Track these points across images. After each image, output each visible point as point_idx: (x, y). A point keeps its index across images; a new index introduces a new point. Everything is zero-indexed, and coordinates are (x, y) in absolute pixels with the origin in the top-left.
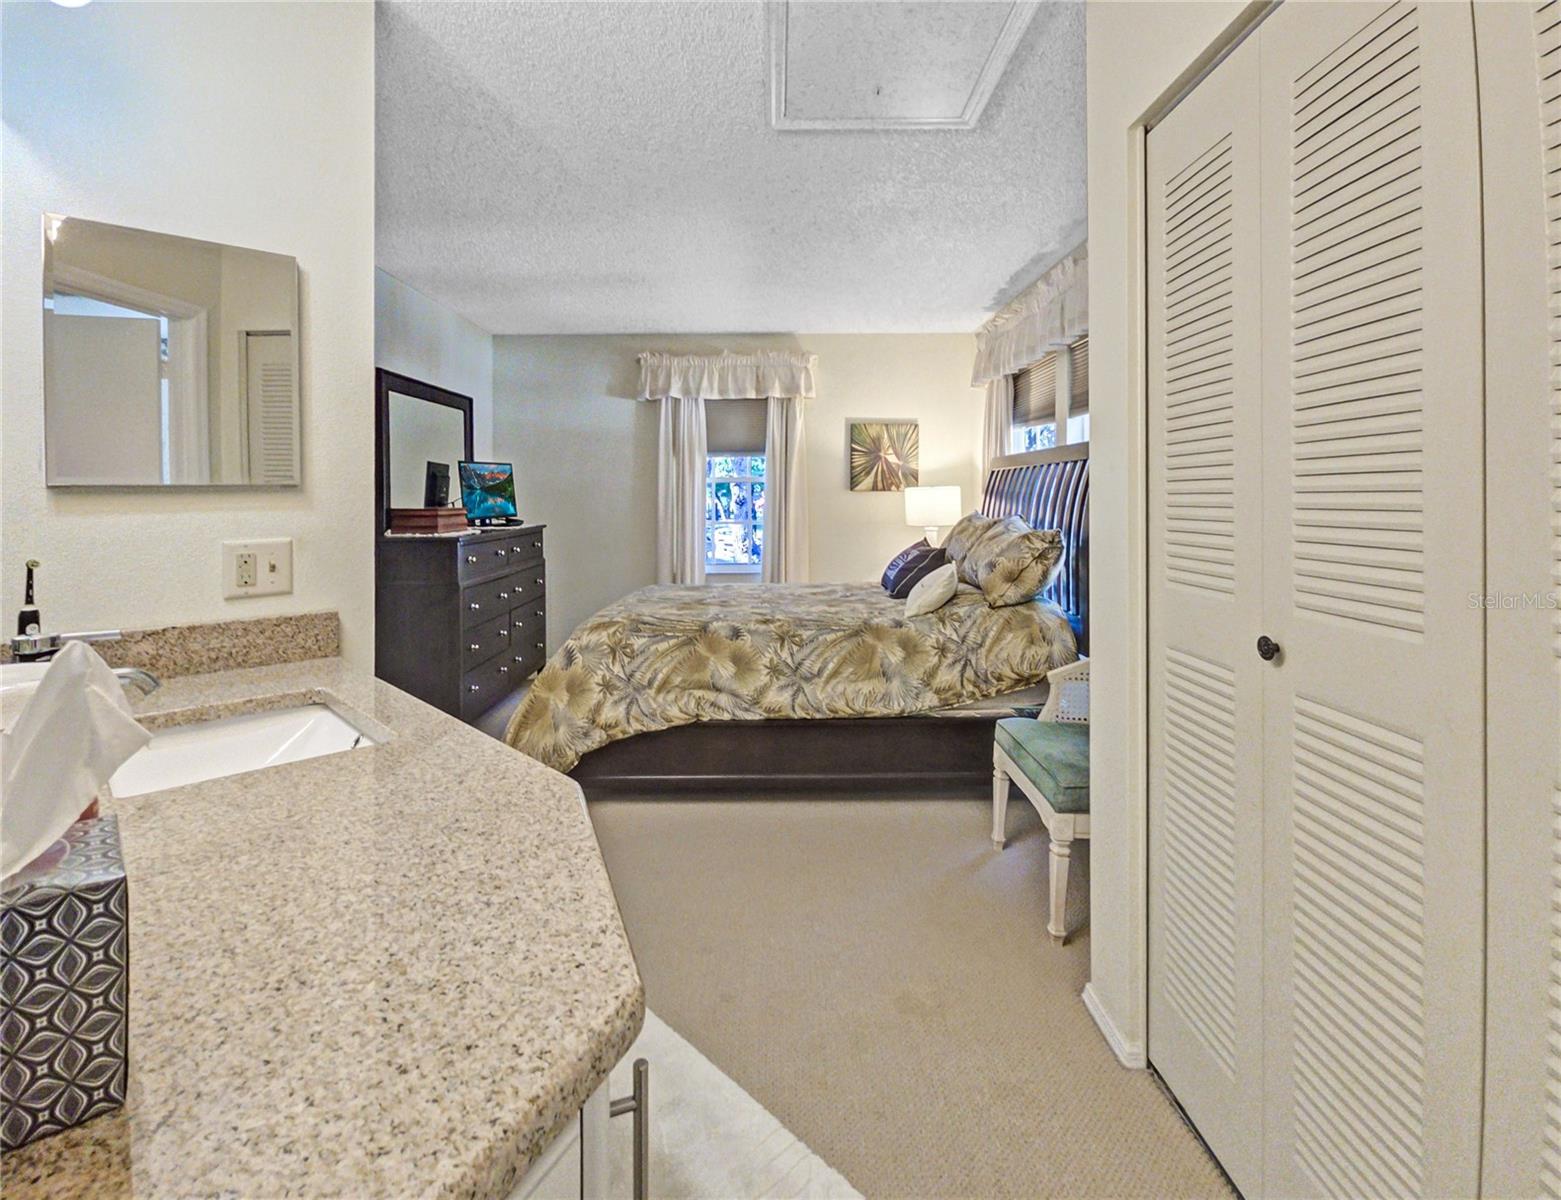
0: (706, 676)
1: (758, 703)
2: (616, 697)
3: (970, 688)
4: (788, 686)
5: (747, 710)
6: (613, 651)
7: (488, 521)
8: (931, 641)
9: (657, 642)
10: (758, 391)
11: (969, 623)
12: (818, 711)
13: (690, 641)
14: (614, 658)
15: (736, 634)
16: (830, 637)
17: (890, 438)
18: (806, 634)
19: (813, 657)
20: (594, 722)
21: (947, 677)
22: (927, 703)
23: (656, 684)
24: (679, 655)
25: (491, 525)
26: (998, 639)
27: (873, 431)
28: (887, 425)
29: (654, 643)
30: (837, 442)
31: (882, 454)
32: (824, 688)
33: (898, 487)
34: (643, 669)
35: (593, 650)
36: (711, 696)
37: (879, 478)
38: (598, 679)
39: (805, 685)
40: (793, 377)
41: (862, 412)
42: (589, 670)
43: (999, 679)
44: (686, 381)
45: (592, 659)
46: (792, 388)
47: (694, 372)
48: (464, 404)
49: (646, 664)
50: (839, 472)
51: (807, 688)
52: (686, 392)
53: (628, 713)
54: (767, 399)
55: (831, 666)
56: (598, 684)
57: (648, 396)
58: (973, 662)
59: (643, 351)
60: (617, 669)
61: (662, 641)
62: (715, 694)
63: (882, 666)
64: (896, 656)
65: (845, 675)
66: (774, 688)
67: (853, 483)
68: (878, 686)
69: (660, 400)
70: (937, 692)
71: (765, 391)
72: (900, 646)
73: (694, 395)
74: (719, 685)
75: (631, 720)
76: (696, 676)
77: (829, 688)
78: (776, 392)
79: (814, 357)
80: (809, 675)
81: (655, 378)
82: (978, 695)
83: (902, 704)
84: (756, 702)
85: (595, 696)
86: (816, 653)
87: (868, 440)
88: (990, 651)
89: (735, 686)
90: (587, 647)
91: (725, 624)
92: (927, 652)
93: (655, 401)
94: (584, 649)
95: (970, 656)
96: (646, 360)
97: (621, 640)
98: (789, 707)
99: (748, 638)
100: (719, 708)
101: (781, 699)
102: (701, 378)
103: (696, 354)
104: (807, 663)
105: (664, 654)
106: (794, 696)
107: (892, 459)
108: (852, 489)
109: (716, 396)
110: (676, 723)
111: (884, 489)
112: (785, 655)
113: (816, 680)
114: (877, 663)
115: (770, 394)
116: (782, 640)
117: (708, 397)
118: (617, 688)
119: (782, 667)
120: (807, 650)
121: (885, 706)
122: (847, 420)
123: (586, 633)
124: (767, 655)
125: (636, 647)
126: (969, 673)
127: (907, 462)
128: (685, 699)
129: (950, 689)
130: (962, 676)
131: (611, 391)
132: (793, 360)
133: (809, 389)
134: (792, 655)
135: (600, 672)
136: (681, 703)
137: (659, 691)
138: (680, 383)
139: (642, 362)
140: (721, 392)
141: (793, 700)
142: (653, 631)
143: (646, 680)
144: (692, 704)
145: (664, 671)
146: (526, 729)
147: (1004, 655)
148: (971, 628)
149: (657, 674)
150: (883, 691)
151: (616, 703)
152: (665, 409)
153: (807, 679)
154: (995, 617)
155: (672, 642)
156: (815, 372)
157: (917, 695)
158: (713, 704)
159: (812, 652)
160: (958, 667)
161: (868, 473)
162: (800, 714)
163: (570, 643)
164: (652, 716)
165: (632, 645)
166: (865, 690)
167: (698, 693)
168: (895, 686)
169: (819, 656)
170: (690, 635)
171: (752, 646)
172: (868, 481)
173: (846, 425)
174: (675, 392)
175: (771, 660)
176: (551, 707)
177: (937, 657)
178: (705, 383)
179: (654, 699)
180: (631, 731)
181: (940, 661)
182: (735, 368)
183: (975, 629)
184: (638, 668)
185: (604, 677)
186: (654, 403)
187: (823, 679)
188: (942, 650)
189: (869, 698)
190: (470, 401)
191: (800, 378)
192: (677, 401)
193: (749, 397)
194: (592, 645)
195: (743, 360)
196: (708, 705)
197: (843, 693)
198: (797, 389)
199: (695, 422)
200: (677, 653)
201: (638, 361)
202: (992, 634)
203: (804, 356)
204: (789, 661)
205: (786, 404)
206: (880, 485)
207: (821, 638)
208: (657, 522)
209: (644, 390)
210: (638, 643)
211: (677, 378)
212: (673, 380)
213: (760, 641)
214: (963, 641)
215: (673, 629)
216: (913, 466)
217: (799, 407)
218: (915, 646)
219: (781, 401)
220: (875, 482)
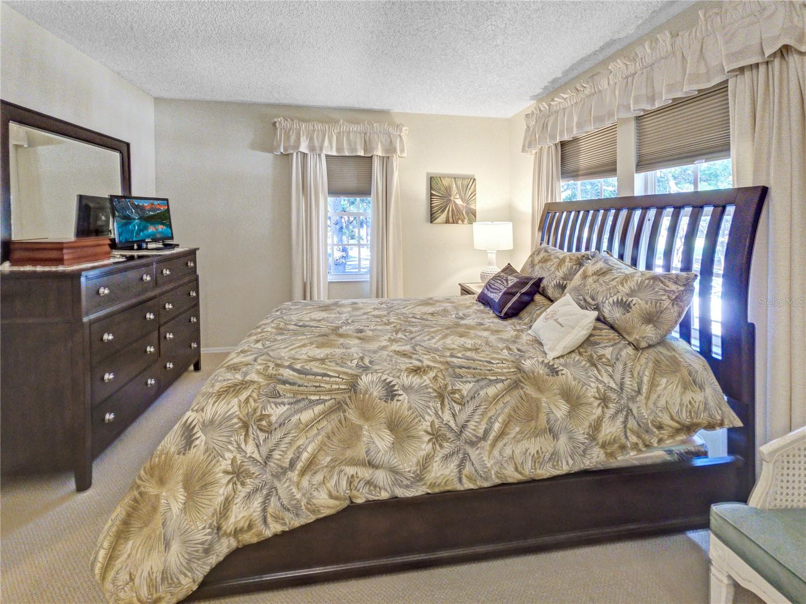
0: (360, 451)
1: (421, 479)
2: (249, 488)
3: (634, 439)
4: (452, 454)
5: (407, 487)
6: (246, 426)
7: (144, 246)
8: (592, 392)
9: (300, 411)
10: (365, 151)
11: (620, 367)
12: (486, 479)
13: (339, 407)
14: (247, 435)
15: (390, 393)
16: (492, 391)
17: (457, 187)
18: (466, 388)
19: (476, 418)
20: (219, 528)
21: (610, 429)
22: (596, 459)
23: (299, 466)
24: (327, 425)
25: (147, 249)
26: (653, 385)
27: (446, 182)
28: (455, 178)
29: (296, 412)
30: (421, 190)
31: (452, 198)
32: (490, 452)
33: (463, 221)
34: (283, 446)
35: (220, 424)
36: (365, 473)
37: (450, 215)
38: (226, 464)
39: (470, 450)
40: (391, 141)
41: (438, 169)
42: (213, 454)
43: (660, 427)
44: (311, 140)
45: (218, 437)
46: (390, 149)
47: (318, 135)
48: (123, 149)
49: (287, 440)
50: (422, 209)
51: (473, 453)
52: (312, 148)
53: (264, 510)
54: (372, 157)
55: (497, 426)
56: (226, 472)
57: (282, 150)
58: (635, 411)
59: (279, 117)
60: (250, 449)
61: (305, 408)
62: (371, 471)
63: (548, 422)
64: (561, 410)
65: (512, 436)
66: (437, 459)
67: (432, 218)
68: (544, 444)
69: (292, 154)
70: (603, 446)
71: (372, 150)
72: (563, 397)
73: (318, 152)
74: (377, 461)
75: (269, 520)
76: (349, 453)
77: (496, 452)
78: (379, 152)
79: (405, 128)
80: (474, 439)
81: (288, 138)
82: (641, 446)
83: (571, 462)
84: (419, 478)
85: (221, 492)
86: (479, 412)
87: (443, 189)
88: (648, 398)
89: (395, 462)
90: (212, 422)
91: (375, 377)
92: (590, 404)
93: (288, 155)
94: (209, 425)
95: (631, 405)
96: (280, 123)
97: (255, 410)
98: (456, 479)
99: (404, 397)
100: (375, 487)
101: (447, 472)
102: (323, 141)
103: (319, 121)
104: (472, 425)
105: (309, 426)
106: (461, 466)
107: (459, 202)
108: (431, 222)
109: (334, 153)
110: (326, 512)
111: (454, 223)
112: (447, 416)
113: (482, 443)
114: (543, 418)
115: (375, 153)
116: (441, 397)
117: (329, 153)
118: (250, 475)
119: (444, 430)
120: (469, 409)
121: (554, 467)
122: (428, 174)
123: (211, 401)
124: (427, 417)
125: (273, 419)
126: (632, 423)
127: (468, 204)
128: (335, 477)
129: (615, 441)
130: (625, 427)
131: (253, 146)
132: (391, 130)
133: (402, 151)
134: (454, 415)
135: (228, 455)
136: (331, 484)
137: (303, 473)
138: (308, 142)
139: (277, 125)
140: (338, 150)
141: (460, 471)
142: (295, 394)
143: (288, 461)
144: (344, 483)
145: (309, 449)
146: (127, 539)
147: (662, 402)
148: (623, 373)
149: (300, 453)
150: (551, 450)
151: (249, 496)
152: (296, 161)
153: (472, 444)
154: (643, 361)
155: (318, 409)
156: (406, 139)
157: (584, 451)
158: (369, 483)
159: (475, 411)
160: (621, 418)
161: (443, 211)
162: (468, 485)
163: (190, 416)
164: (296, 510)
165: (269, 416)
166: (533, 451)
167: (351, 470)
168: (563, 443)
169: (483, 415)
170: (339, 397)
171: (410, 408)
172: (443, 217)
173: (427, 178)
174: (303, 148)
175: (432, 424)
176: (162, 509)
177: (600, 408)
178: (326, 143)
179: (298, 485)
180: (268, 533)
181: (603, 412)
182: (349, 132)
183: (628, 374)
184: (277, 445)
185: (234, 460)
186: (287, 156)
187: (489, 442)
188: (604, 400)
189: (537, 459)
190: (128, 145)
191: (396, 143)
192: (305, 155)
193: (359, 154)
194: (218, 418)
195: (355, 128)
196: (362, 484)
197: (512, 458)
198: (395, 151)
199: (319, 171)
200: (325, 423)
201: (274, 124)
202: (645, 379)
203: (398, 127)
204: (452, 424)
205: (386, 161)
206: (451, 220)
207: (482, 393)
208: (290, 245)
209: (279, 146)
210: (276, 412)
211: (305, 137)
212: (302, 139)
213: (417, 401)
214: (622, 389)
215: (318, 390)
216: (472, 207)
217: (396, 162)
218: (578, 398)
219: (382, 158)
220: (448, 218)
